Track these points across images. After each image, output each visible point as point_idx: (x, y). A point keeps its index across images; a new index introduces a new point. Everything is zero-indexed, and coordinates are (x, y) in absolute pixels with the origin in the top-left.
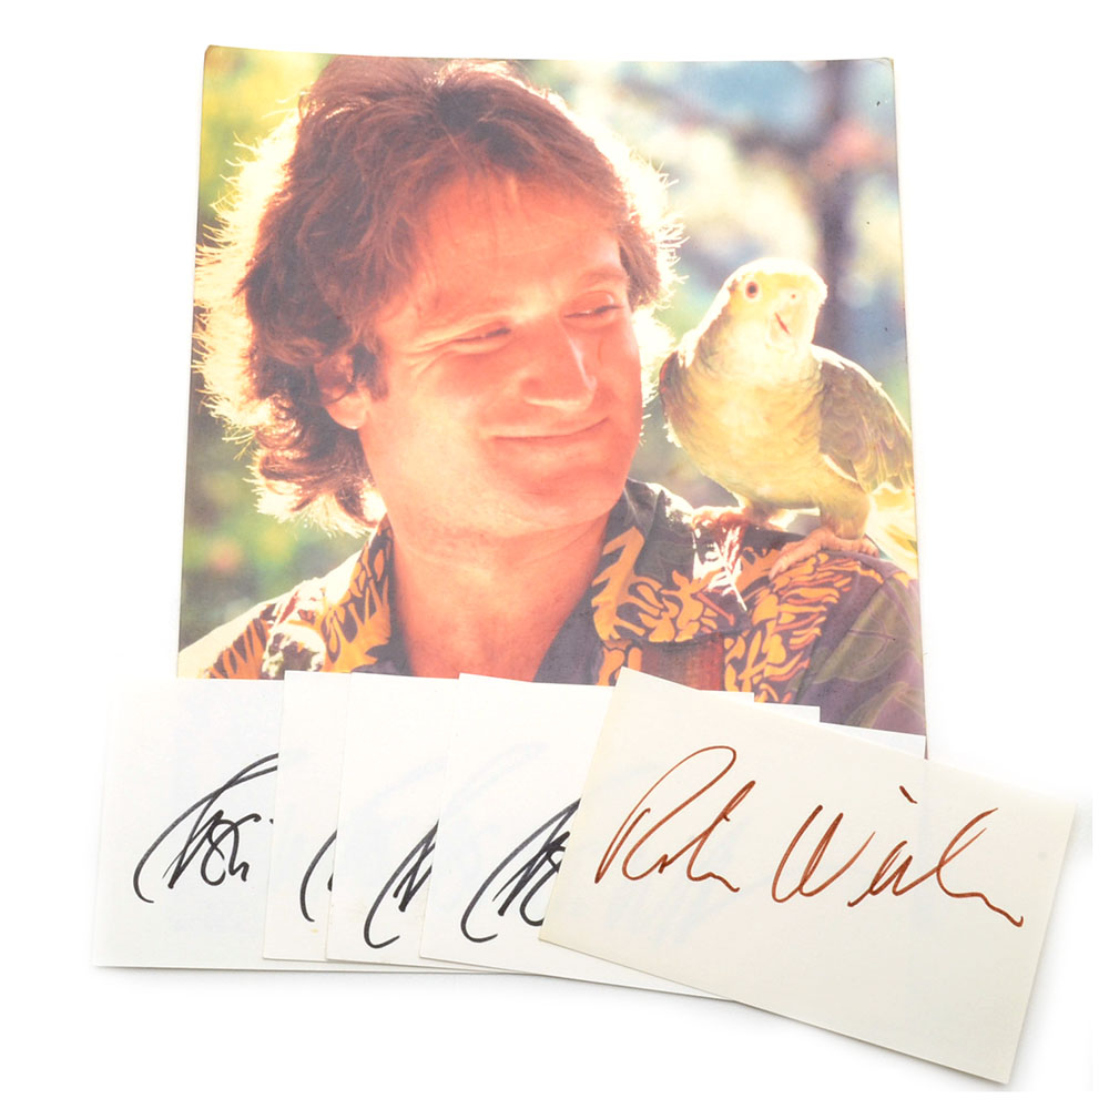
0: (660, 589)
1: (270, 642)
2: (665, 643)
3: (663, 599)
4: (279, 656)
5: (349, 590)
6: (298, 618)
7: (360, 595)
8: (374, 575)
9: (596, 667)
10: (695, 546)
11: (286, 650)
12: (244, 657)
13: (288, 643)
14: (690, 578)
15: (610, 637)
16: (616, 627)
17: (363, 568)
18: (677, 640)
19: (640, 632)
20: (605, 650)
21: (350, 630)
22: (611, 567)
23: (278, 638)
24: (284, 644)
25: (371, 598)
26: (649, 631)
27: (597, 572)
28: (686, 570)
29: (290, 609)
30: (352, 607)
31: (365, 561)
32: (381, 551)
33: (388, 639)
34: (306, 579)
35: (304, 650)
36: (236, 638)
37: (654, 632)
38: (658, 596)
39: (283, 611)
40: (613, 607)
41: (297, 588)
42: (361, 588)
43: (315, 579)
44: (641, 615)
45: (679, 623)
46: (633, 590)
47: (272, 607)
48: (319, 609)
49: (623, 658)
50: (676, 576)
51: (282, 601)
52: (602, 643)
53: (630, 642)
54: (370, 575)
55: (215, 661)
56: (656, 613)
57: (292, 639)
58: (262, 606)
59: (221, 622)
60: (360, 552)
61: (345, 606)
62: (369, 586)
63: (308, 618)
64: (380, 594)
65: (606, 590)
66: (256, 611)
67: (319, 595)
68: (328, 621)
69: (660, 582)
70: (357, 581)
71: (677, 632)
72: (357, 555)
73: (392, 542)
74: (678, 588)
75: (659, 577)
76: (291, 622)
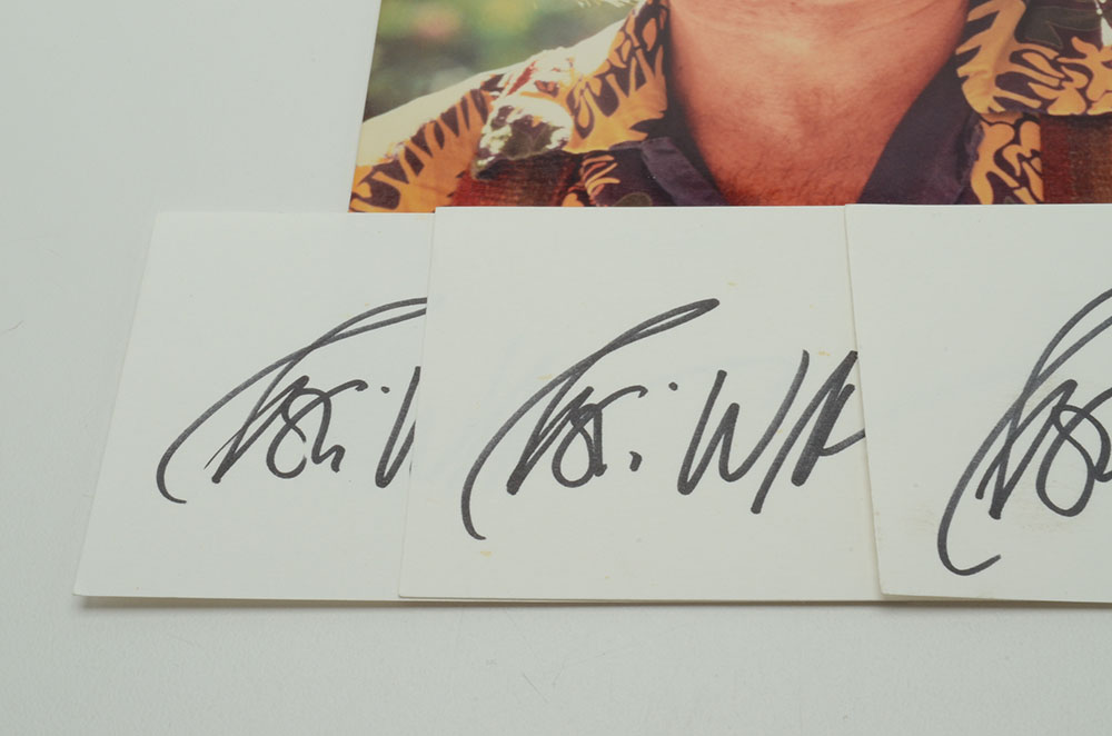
0: (1056, 57)
1: (493, 115)
2: (1072, 116)
3: (1063, 68)
4: (506, 130)
5: (608, 60)
6: (534, 90)
7: (623, 66)
8: (643, 45)
9: (973, 144)
10: (1100, 12)
11: (516, 124)
12: (455, 130)
13: (519, 117)
14: (1100, 46)
15: (990, 109)
16: (996, 99)
17: (628, 37)
18: (1091, 112)
19: (1035, 104)
20: (984, 125)
21: (608, 102)
22: (982, 34)
23: (505, 111)
24: (512, 118)
25: (639, 68)
26: (1047, 103)
27: (962, 39)
28: (1093, 37)
29: (523, 79)
30: (611, 79)
31: (630, 30)
32: (653, 20)
33: (663, 112)
34: (548, 49)
35: (542, 125)
36: (445, 109)
37: (1055, 104)
38: (1055, 64)
39: (514, 81)
40: (990, 75)
41: (533, 58)
42: (625, 58)
43: (560, 49)
44: (1031, 85)
45: (1090, 94)
46: (1016, 57)
47: (498, 78)
48: (565, 81)
49: (1011, 133)
50: (1077, 43)
51: (512, 72)
52: (979, 117)
53: (1019, 115)
54: (637, 44)
55: (414, 133)
56: (1055, 83)
57: (525, 113)
58: (485, 76)
59: (425, 92)
60: (623, 21)
61: (602, 77)
62: (635, 55)
63: (549, 90)
64: (652, 66)
65: (976, 59)
66: (476, 81)
67: (566, 66)
68: (576, 94)
69: (1056, 50)
70: (619, 51)
71: (1089, 103)
72: (620, 24)
73: (668, 10)
74: (1083, 56)
75: (1053, 44)
76: (524, 94)
